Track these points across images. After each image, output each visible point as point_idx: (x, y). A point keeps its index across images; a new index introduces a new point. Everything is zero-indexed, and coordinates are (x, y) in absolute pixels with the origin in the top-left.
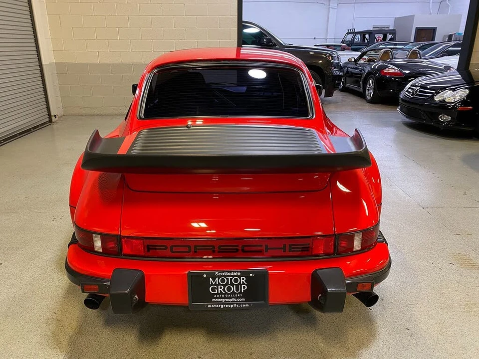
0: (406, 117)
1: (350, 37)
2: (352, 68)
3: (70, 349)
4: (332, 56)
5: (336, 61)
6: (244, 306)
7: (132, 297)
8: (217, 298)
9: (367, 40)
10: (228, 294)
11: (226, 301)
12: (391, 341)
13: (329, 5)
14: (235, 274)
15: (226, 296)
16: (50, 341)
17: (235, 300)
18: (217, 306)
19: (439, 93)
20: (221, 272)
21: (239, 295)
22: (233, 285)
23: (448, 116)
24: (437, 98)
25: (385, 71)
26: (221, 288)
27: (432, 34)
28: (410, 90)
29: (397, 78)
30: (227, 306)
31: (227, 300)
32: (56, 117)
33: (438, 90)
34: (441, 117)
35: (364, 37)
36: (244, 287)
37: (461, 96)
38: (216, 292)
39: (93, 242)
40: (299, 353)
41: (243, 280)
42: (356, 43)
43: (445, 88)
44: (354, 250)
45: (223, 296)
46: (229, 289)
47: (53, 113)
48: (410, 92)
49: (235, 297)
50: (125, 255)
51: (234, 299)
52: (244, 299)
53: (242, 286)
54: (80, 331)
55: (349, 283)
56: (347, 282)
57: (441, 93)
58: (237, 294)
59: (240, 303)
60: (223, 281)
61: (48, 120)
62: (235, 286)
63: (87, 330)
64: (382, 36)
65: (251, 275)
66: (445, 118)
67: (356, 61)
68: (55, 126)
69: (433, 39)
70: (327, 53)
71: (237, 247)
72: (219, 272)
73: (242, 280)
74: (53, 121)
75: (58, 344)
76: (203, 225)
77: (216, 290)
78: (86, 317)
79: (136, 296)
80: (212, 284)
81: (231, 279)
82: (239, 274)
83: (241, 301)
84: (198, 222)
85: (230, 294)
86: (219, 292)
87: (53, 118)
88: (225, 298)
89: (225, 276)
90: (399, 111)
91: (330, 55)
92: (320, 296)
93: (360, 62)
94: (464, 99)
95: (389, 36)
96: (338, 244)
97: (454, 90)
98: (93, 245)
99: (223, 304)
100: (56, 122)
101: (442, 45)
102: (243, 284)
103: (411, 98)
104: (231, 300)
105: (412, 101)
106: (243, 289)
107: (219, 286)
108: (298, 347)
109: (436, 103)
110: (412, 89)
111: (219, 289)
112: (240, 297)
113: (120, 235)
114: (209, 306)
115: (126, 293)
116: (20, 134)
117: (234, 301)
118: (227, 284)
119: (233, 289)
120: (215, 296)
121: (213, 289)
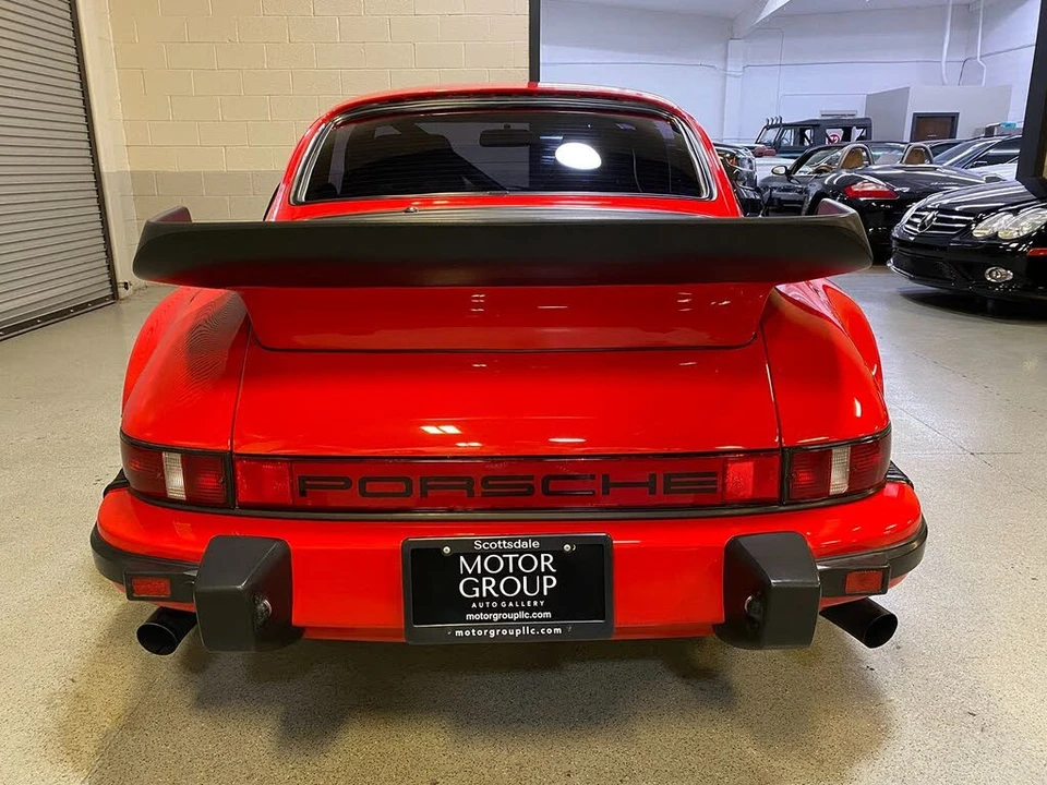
0: (911, 279)
1: (771, 135)
2: (780, 190)
3: (101, 762)
4: (738, 159)
5: (746, 169)
6: (549, 631)
7: (254, 603)
8: (477, 611)
9: (809, 141)
10: (508, 600)
11: (501, 620)
12: (933, 743)
13: (725, 70)
14: (525, 545)
15: (504, 605)
16: (50, 745)
17: (525, 615)
18: (480, 633)
19: (981, 220)
20: (490, 541)
21: (535, 603)
22: (519, 575)
23: (1007, 269)
24: (979, 232)
25: (856, 188)
26: (489, 583)
27: (949, 127)
28: (916, 220)
29: (882, 202)
30: (504, 632)
31: (506, 616)
32: (127, 288)
33: (978, 215)
34: (991, 272)
35: (803, 136)
36: (550, 582)
37: (1034, 225)
38: (477, 595)
39: (163, 475)
40: (693, 772)
41: (546, 562)
42: (785, 147)
43: (996, 210)
44: (833, 491)
45: (495, 604)
46: (510, 586)
47: (121, 279)
48: (915, 224)
49: (526, 609)
50: (244, 506)
51: (522, 615)
52: (548, 614)
53: (545, 578)
54: (131, 721)
55: (824, 571)
56: (819, 567)
57: (986, 221)
58: (532, 599)
59: (538, 624)
60: (494, 564)
61: (109, 292)
62: (525, 578)
63: (148, 718)
64: (840, 133)
65: (567, 547)
66: (999, 275)
67: (788, 173)
68: (123, 306)
69: (953, 135)
70: (727, 152)
71: (530, 482)
72: (483, 541)
73: (543, 563)
74: (122, 296)
75: (71, 751)
76: (451, 430)
77: (477, 590)
78: (149, 689)
79: (266, 602)
80: (466, 574)
81: (515, 560)
82: (536, 545)
83: (542, 620)
84: (437, 424)
85: (513, 599)
86: (484, 595)
87: (121, 290)
88: (499, 610)
89: (501, 552)
90: (893, 268)
91: (733, 155)
92: (751, 601)
93: (797, 174)
94: (1039, 231)
95: (856, 133)
96: (790, 474)
97: (1015, 212)
98: (164, 482)
99: (495, 628)
100: (127, 298)
101: (975, 144)
102: (548, 572)
103: (919, 236)
104: (515, 616)
105: (921, 241)
106: (545, 587)
107: (484, 579)
108: (690, 757)
109: (976, 243)
110: (920, 217)
111: (484, 588)
112: (538, 609)
113: (231, 452)
114: (459, 633)
115: (238, 591)
116: (44, 319)
117: (525, 620)
118: (505, 572)
119: (522, 586)
120: (474, 605)
121: (469, 587)
